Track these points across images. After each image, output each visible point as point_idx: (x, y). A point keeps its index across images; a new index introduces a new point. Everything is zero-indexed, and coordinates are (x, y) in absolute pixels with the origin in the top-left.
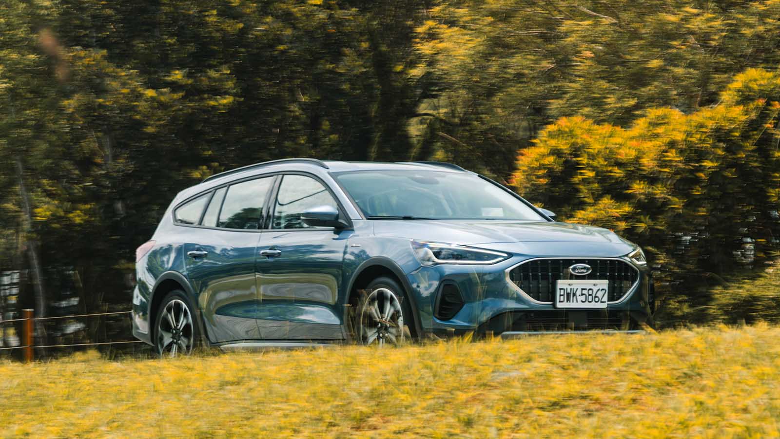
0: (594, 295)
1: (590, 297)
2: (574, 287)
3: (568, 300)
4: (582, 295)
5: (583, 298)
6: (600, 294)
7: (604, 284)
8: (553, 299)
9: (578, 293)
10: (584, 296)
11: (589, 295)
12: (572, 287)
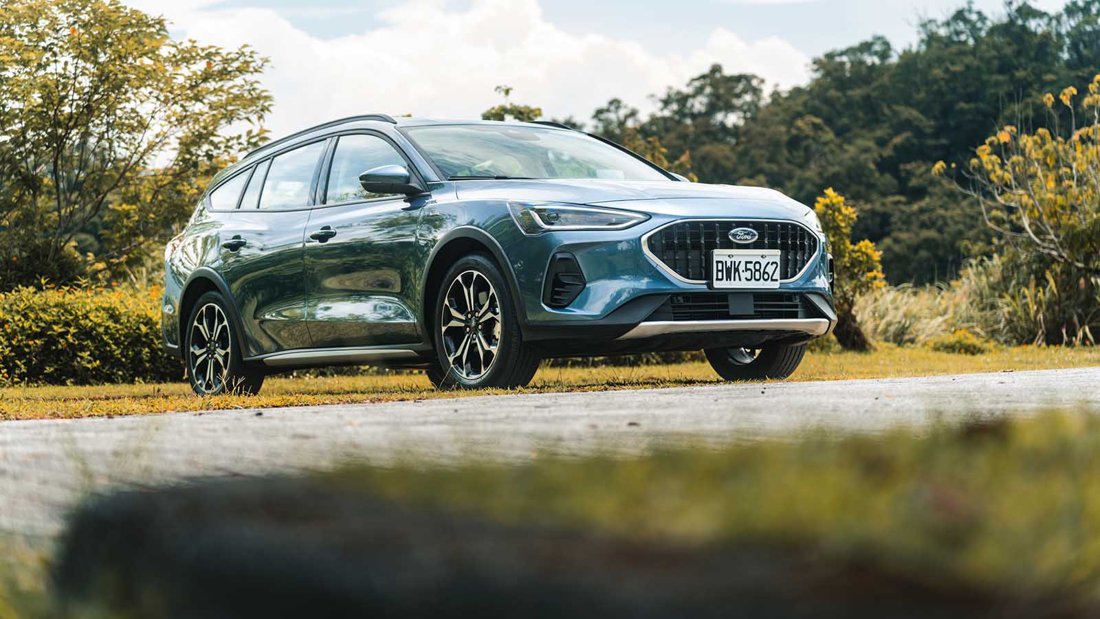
0: (762, 271)
1: (757, 273)
2: (737, 260)
3: (729, 277)
4: (747, 270)
5: (748, 274)
6: (770, 269)
7: (775, 255)
8: (708, 277)
9: (742, 267)
10: (749, 272)
11: (756, 270)
12: (733, 259)
